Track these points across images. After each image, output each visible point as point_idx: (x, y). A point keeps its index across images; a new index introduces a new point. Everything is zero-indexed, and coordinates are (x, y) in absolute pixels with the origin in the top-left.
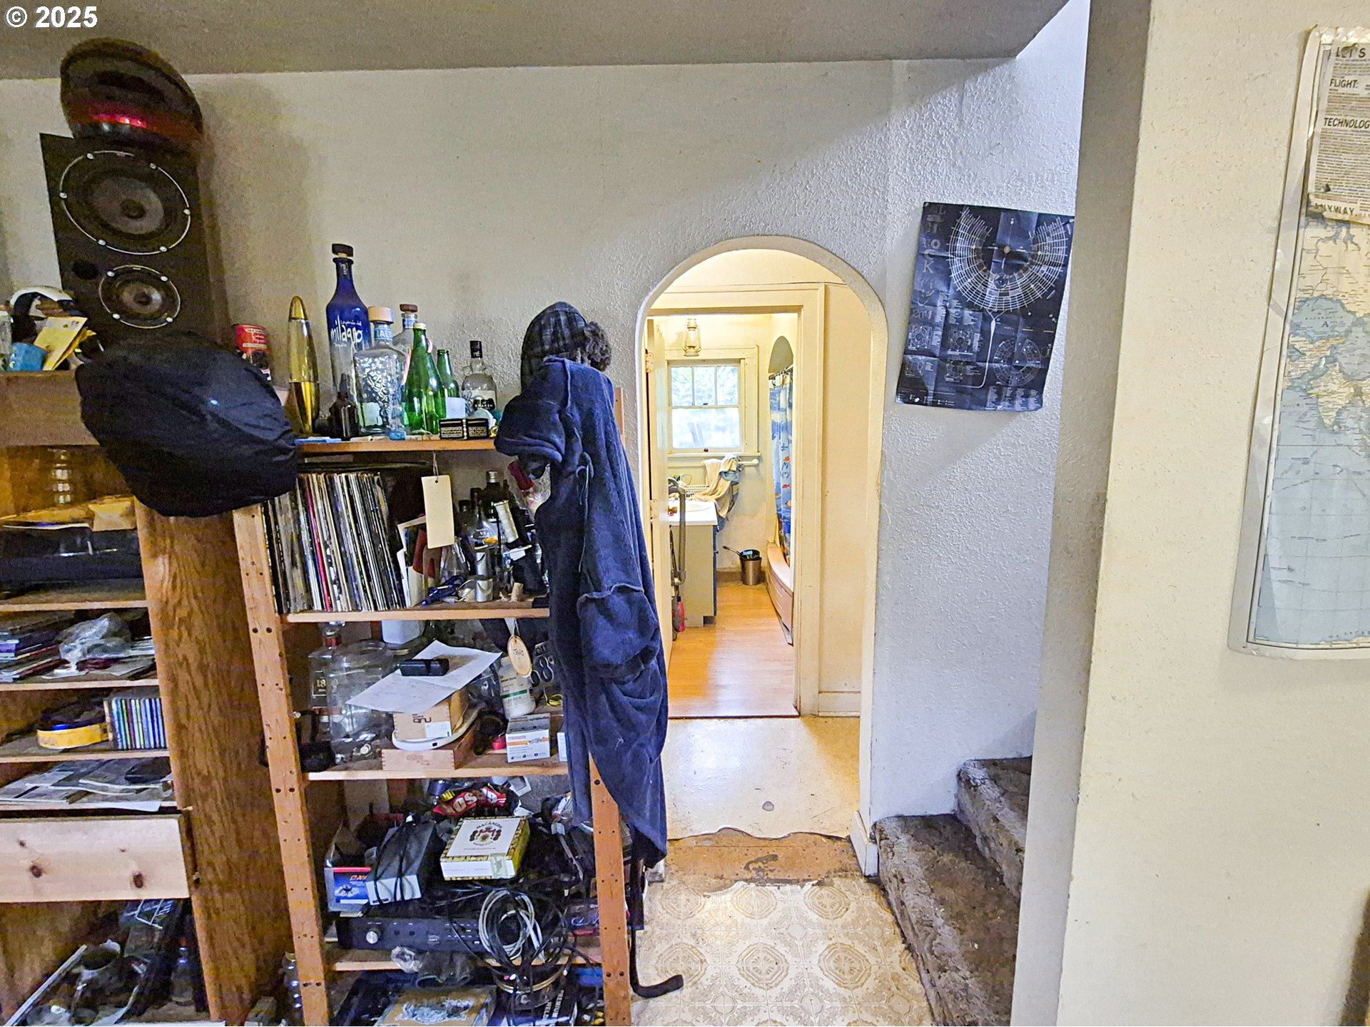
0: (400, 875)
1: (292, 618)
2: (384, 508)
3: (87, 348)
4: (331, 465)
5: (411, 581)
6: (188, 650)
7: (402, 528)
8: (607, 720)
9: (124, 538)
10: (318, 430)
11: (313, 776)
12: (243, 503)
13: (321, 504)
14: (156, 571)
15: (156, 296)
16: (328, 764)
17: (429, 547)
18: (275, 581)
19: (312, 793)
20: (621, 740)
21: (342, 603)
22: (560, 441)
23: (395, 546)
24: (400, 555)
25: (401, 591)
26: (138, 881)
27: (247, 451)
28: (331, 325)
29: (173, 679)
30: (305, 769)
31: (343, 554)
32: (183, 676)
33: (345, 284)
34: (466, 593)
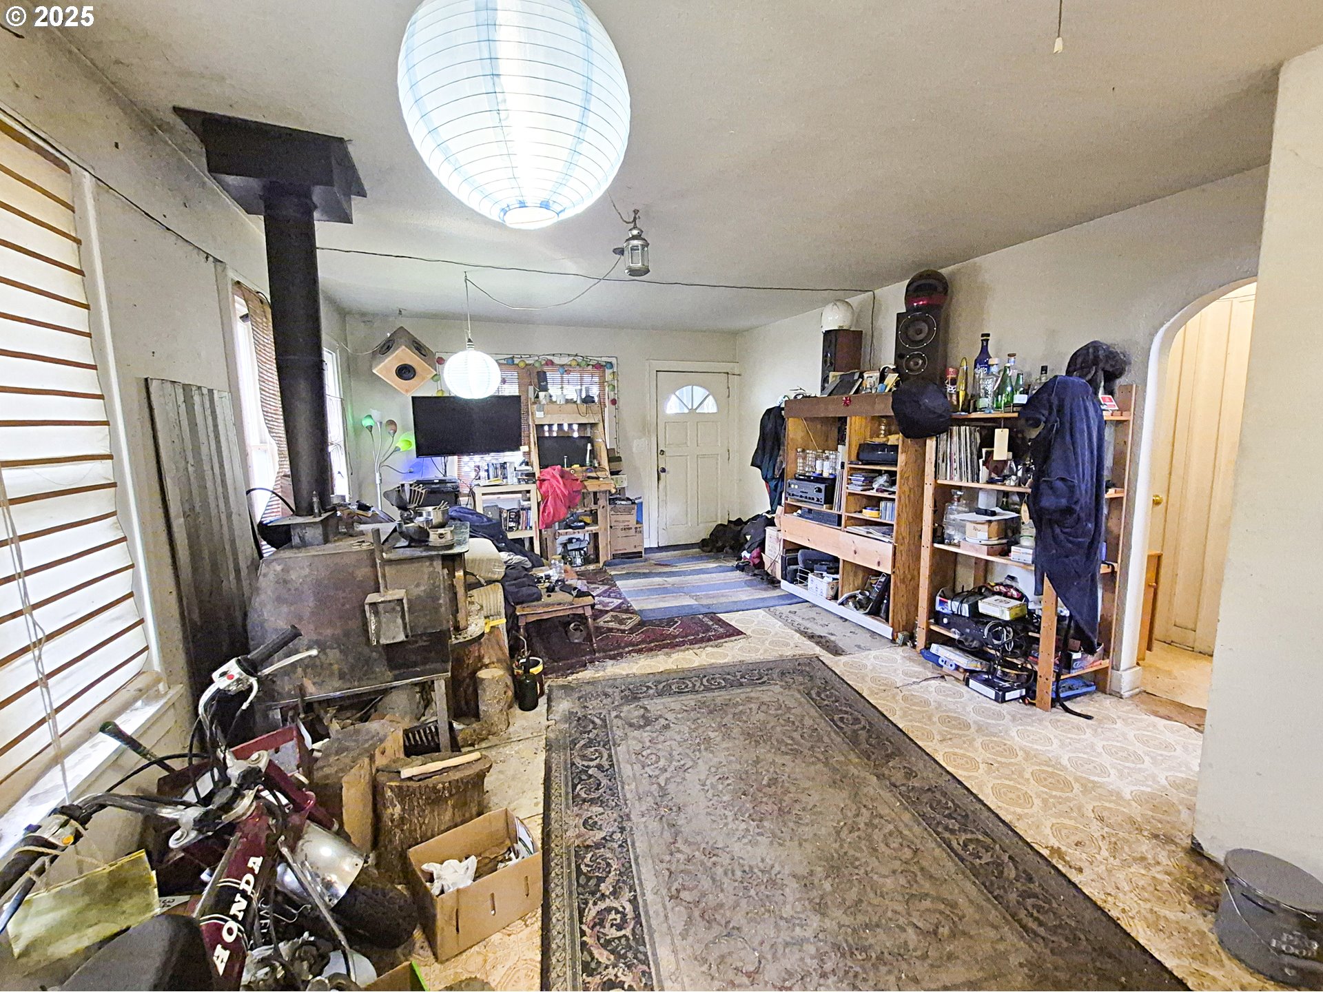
0: (962, 602)
1: (939, 482)
2: (979, 441)
3: (897, 384)
4: (961, 422)
5: (984, 472)
6: (906, 488)
7: (984, 450)
8: (1050, 540)
9: (895, 448)
10: (962, 411)
11: (936, 545)
12: (930, 436)
13: (955, 439)
14: (901, 458)
15: (920, 362)
16: (942, 542)
17: (995, 458)
18: (936, 466)
19: (935, 552)
20: (1054, 551)
21: (957, 477)
22: (1046, 413)
23: (980, 457)
24: (981, 461)
25: (978, 475)
26: (879, 564)
27: (931, 416)
28: (975, 367)
29: (900, 497)
30: (933, 542)
31: (960, 459)
32: (903, 497)
33: (984, 350)
34: (1007, 482)
